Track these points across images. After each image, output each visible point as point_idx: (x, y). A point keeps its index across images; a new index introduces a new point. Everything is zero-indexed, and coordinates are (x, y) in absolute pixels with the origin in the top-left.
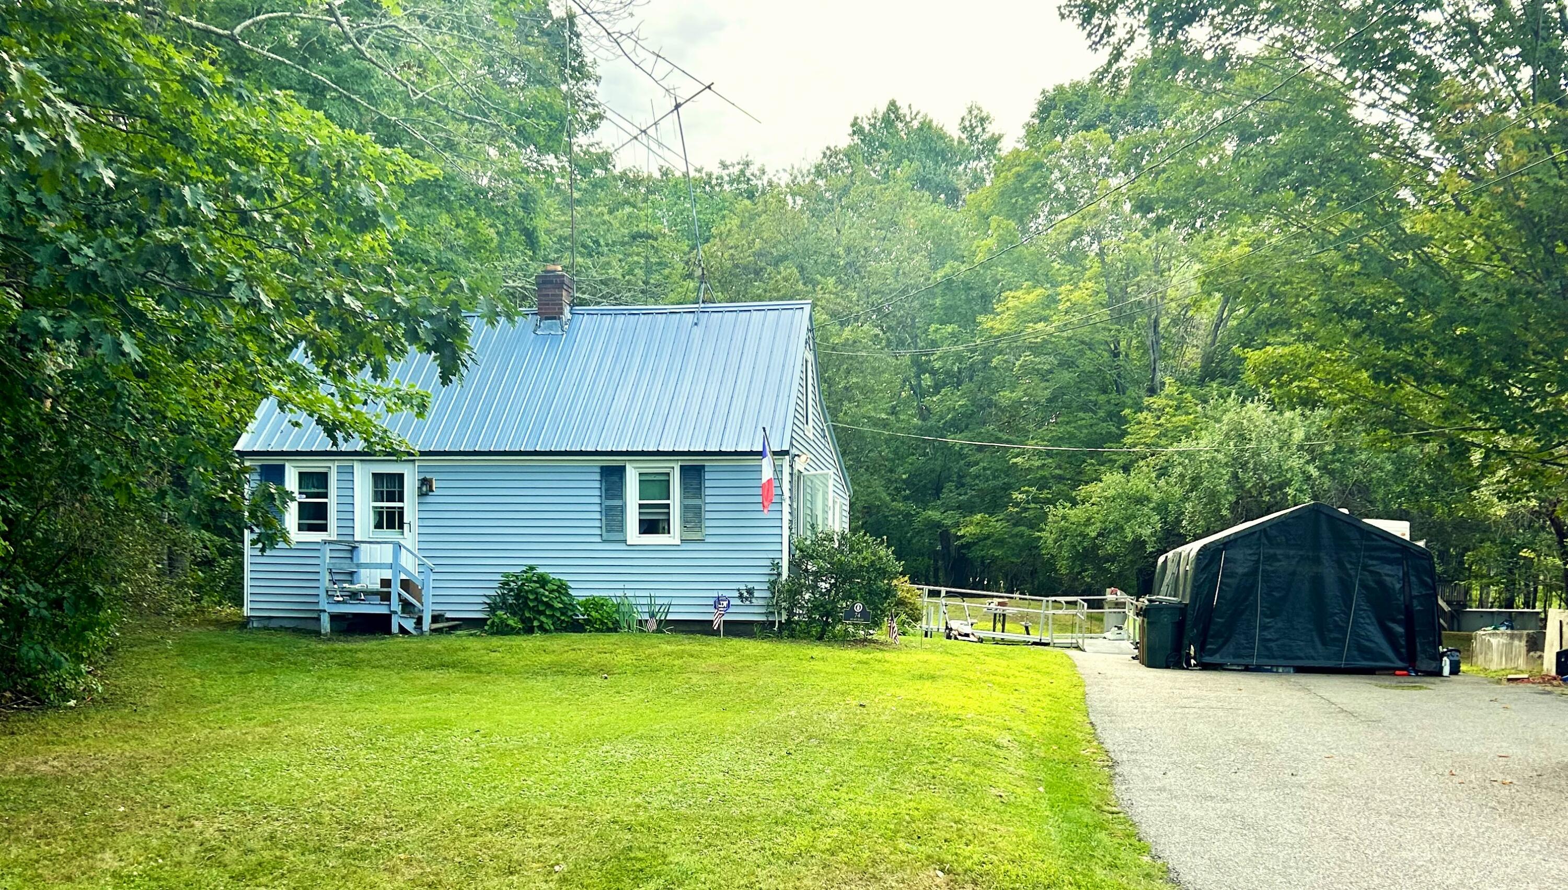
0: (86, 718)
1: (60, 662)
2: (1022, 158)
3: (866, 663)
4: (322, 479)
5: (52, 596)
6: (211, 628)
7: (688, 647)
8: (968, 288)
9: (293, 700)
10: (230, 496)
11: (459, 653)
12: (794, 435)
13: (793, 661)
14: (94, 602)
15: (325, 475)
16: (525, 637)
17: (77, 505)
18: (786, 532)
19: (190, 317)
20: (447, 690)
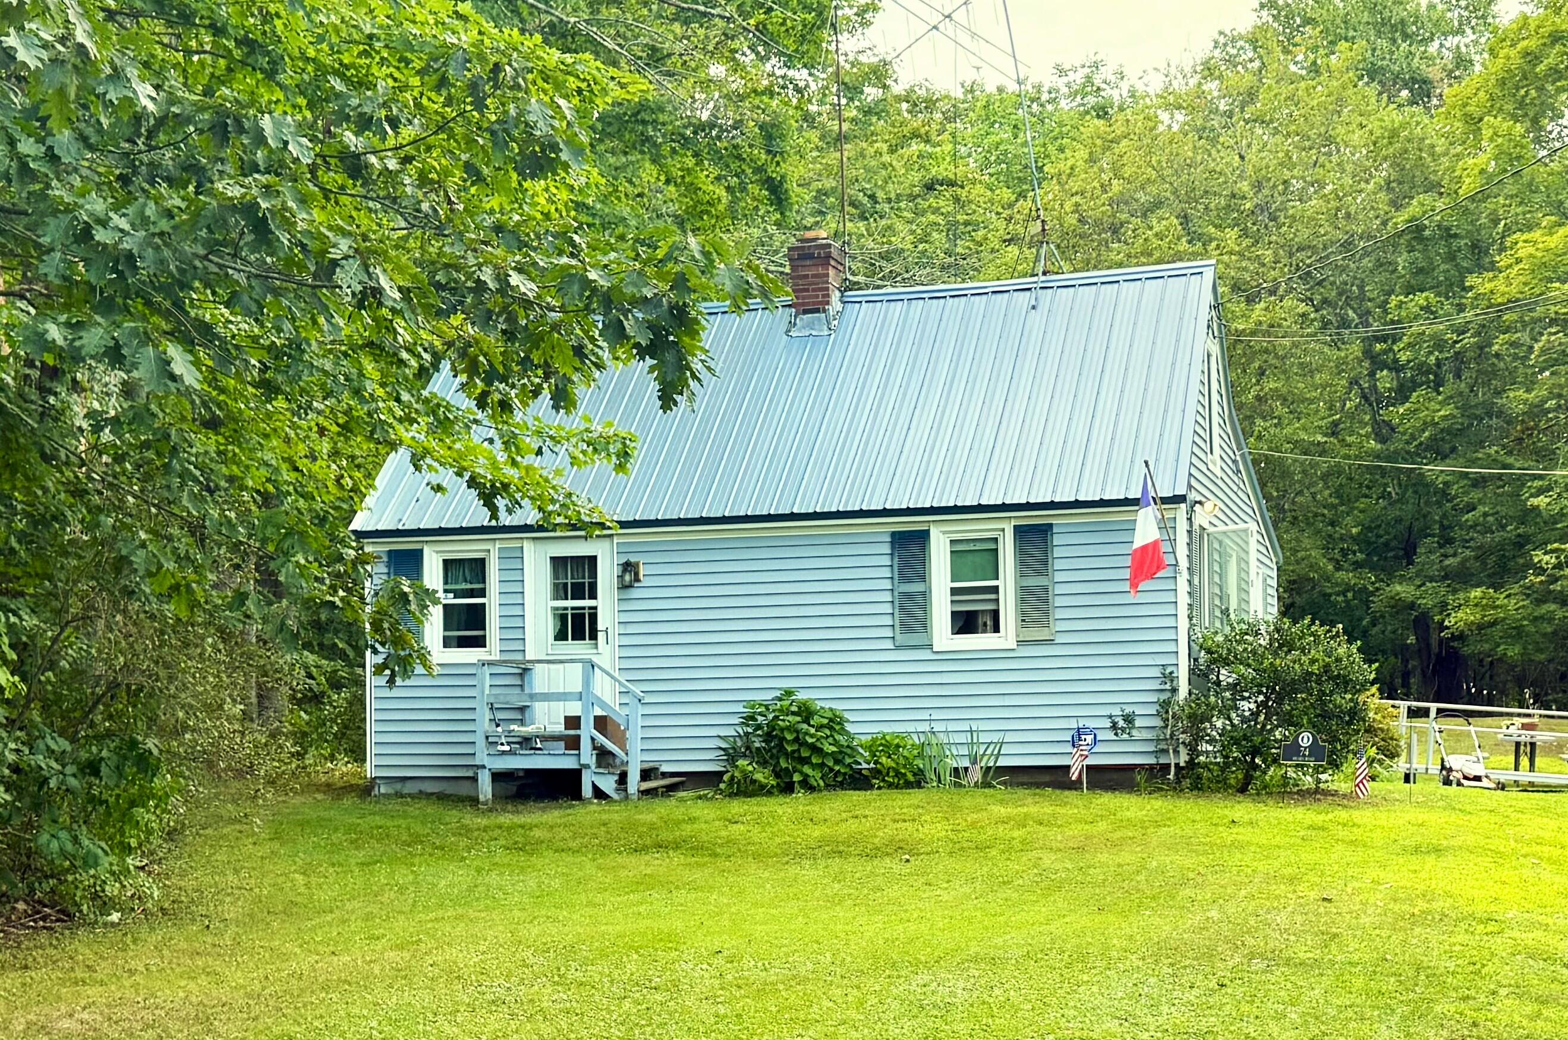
0: (135, 941)
1: (96, 857)
2: (1532, 27)
3: (1323, 829)
4: (478, 567)
5: (84, 755)
6: (319, 796)
7: (1033, 810)
8: (1447, 234)
9: (441, 905)
10: (342, 599)
11: (684, 826)
12: (1193, 471)
13: (1202, 828)
14: (146, 764)
15: (481, 563)
16: (781, 799)
17: (119, 618)
18: (1183, 624)
19: (279, 330)
20: (669, 886)
